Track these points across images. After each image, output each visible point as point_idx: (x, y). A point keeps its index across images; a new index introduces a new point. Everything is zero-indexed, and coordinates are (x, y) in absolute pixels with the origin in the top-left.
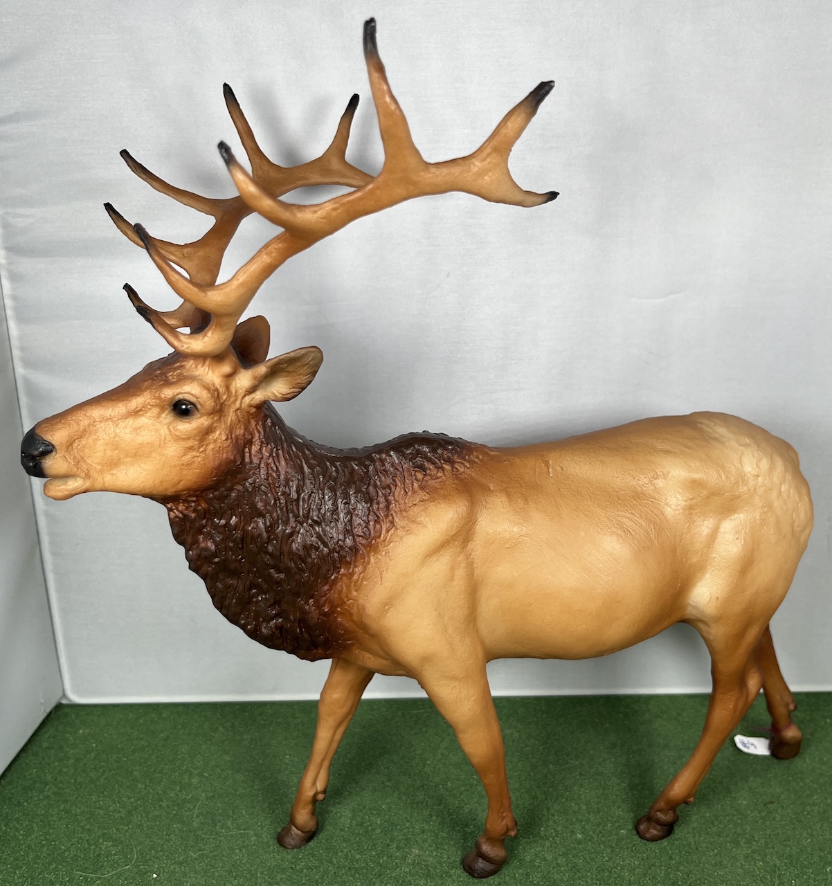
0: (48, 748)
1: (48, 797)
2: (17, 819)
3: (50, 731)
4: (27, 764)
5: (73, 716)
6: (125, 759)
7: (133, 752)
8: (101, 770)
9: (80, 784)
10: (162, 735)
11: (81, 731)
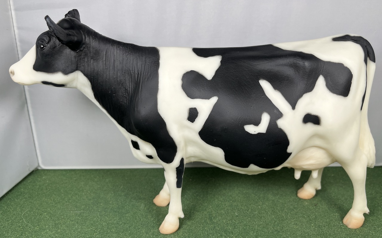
0: (30, 182)
1: (26, 198)
2: (12, 205)
3: (32, 177)
4: (20, 187)
5: (42, 172)
6: (58, 186)
7: (62, 184)
8: (48, 190)
9: (39, 194)
10: (75, 179)
11: (44, 177)
